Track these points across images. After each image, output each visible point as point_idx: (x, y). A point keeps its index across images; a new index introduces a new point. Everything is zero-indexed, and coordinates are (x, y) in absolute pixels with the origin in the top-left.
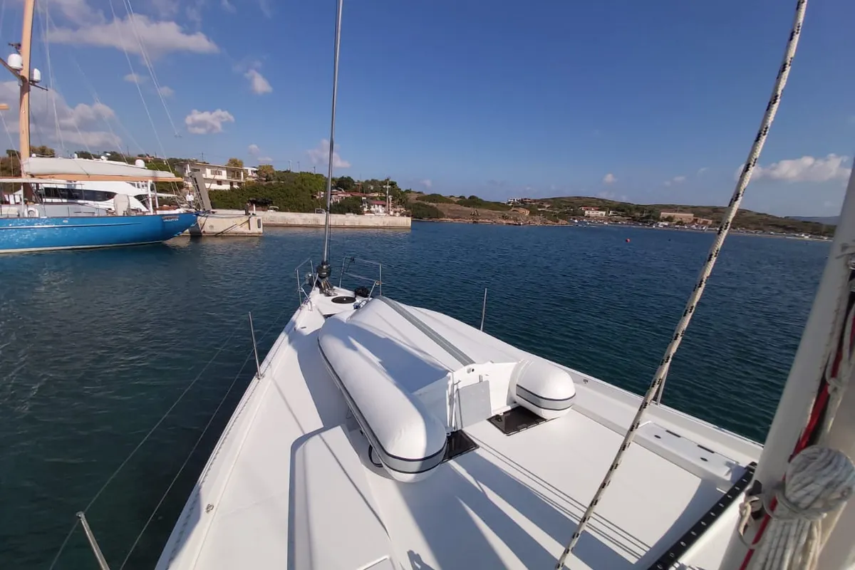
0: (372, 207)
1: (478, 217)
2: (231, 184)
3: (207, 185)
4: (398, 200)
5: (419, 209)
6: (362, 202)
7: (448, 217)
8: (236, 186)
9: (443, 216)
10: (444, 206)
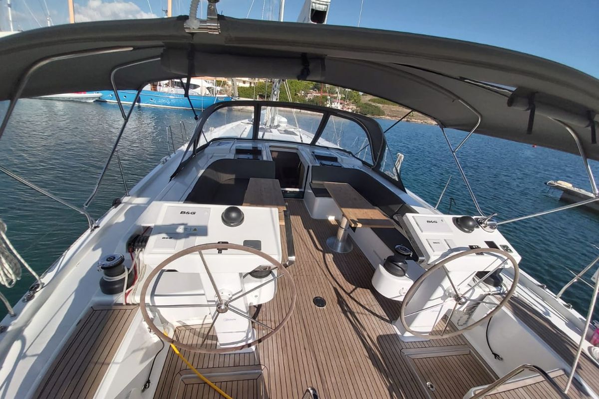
0: (333, 104)
1: (412, 118)
2: (251, 83)
3: (237, 83)
4: (353, 100)
5: (366, 108)
6: (327, 100)
7: (388, 115)
8: (252, 85)
9: (383, 114)
10: (388, 107)
